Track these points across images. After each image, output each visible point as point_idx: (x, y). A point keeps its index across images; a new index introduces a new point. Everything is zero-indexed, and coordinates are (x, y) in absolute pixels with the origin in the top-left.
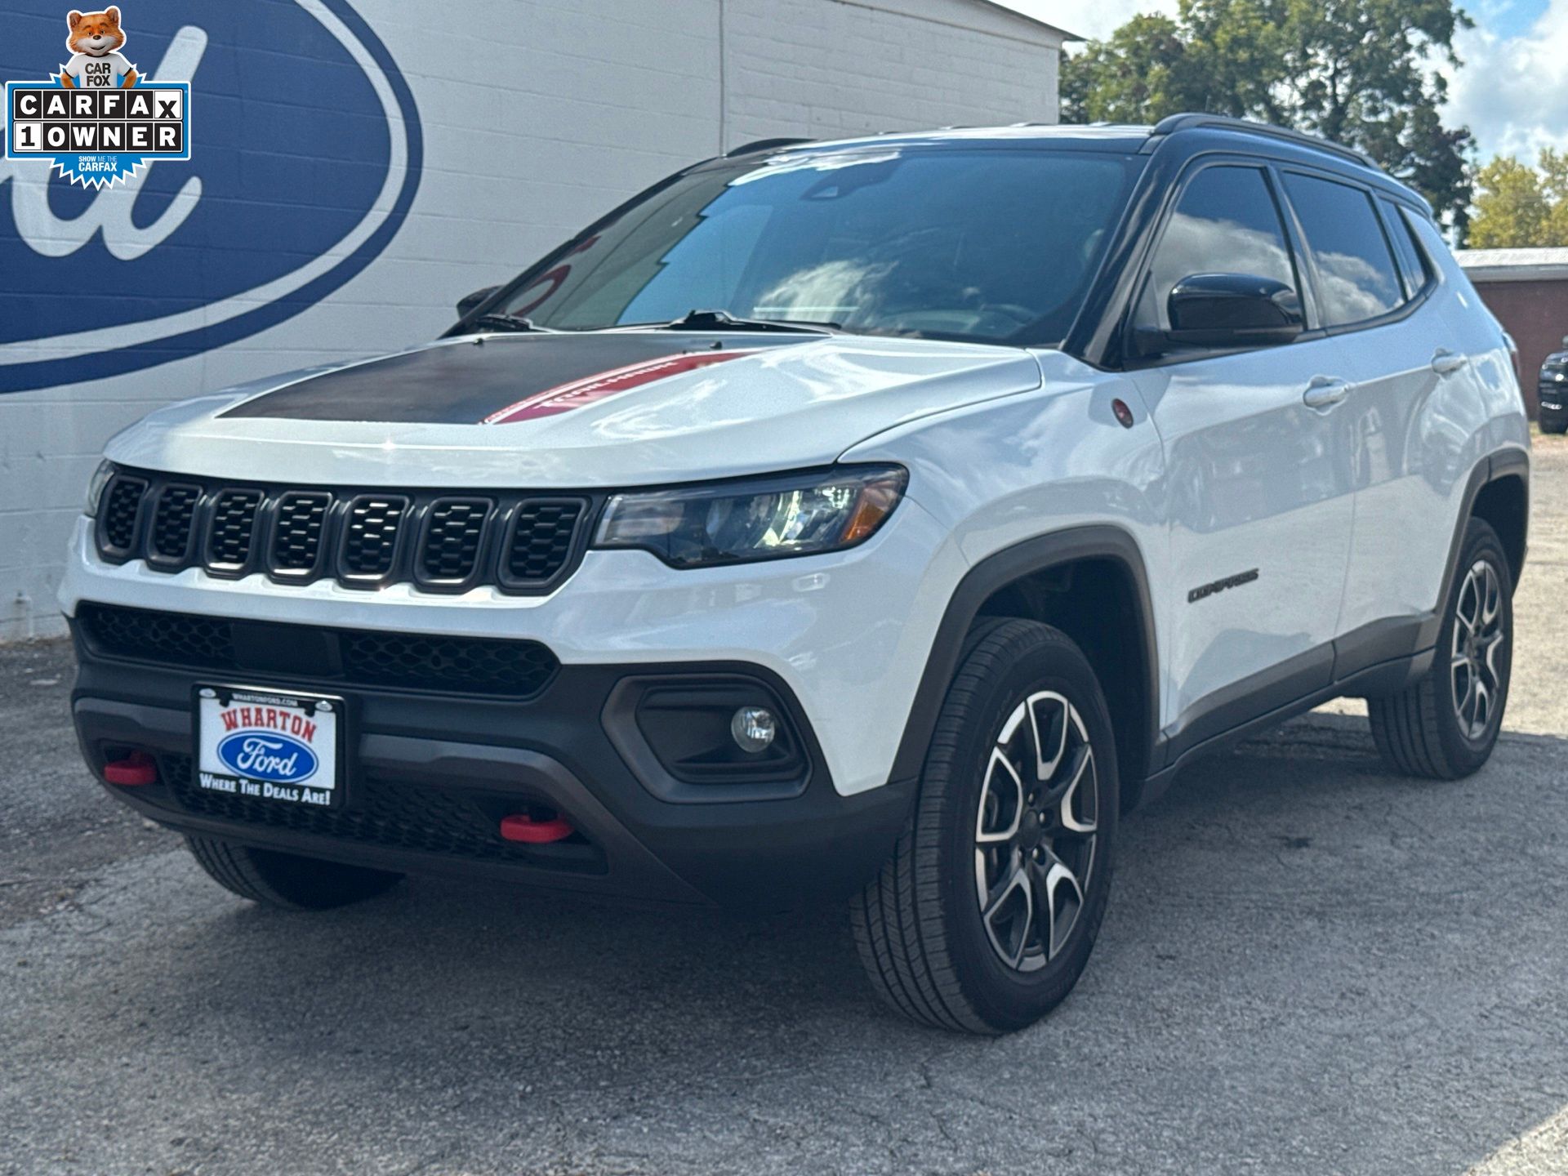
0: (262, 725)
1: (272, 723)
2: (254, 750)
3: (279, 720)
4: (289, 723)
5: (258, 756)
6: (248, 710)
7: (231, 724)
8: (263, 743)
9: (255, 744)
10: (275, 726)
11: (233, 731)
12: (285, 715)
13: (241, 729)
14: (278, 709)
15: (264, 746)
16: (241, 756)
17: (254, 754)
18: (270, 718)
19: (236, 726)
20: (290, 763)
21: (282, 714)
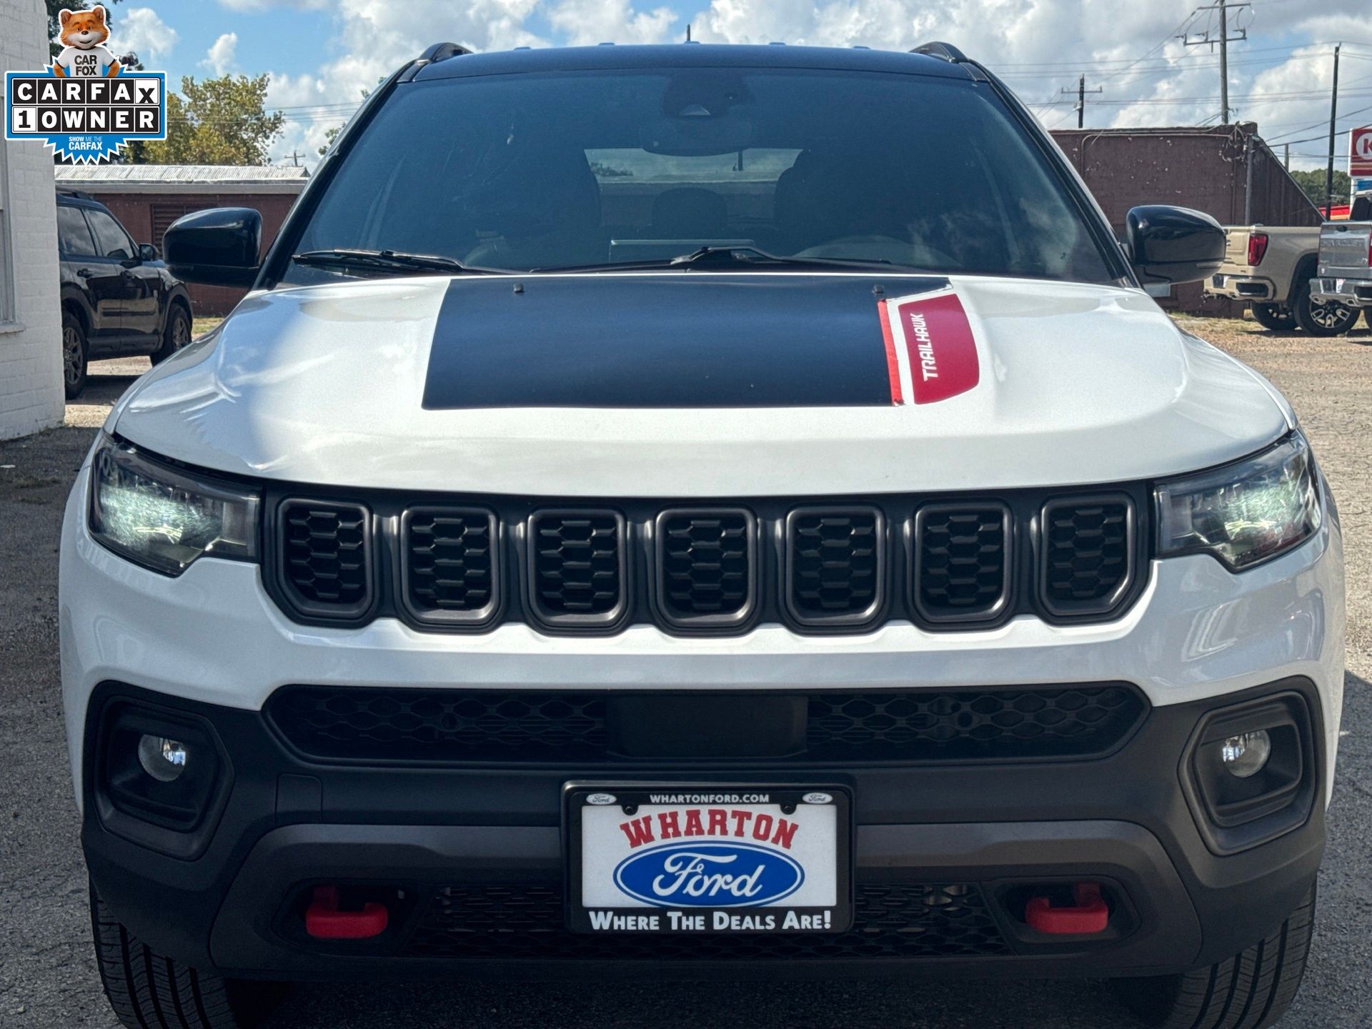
0: (700, 832)
1: (718, 828)
2: (683, 868)
3: (732, 824)
4: (749, 826)
5: (690, 876)
6: (674, 815)
7: (639, 835)
8: (700, 857)
9: (687, 861)
10: (724, 832)
11: (644, 846)
12: (742, 817)
13: (658, 841)
14: (729, 809)
15: (702, 861)
16: (661, 877)
17: (685, 874)
18: (713, 823)
19: (649, 838)
20: (751, 881)
21: (735, 814)
